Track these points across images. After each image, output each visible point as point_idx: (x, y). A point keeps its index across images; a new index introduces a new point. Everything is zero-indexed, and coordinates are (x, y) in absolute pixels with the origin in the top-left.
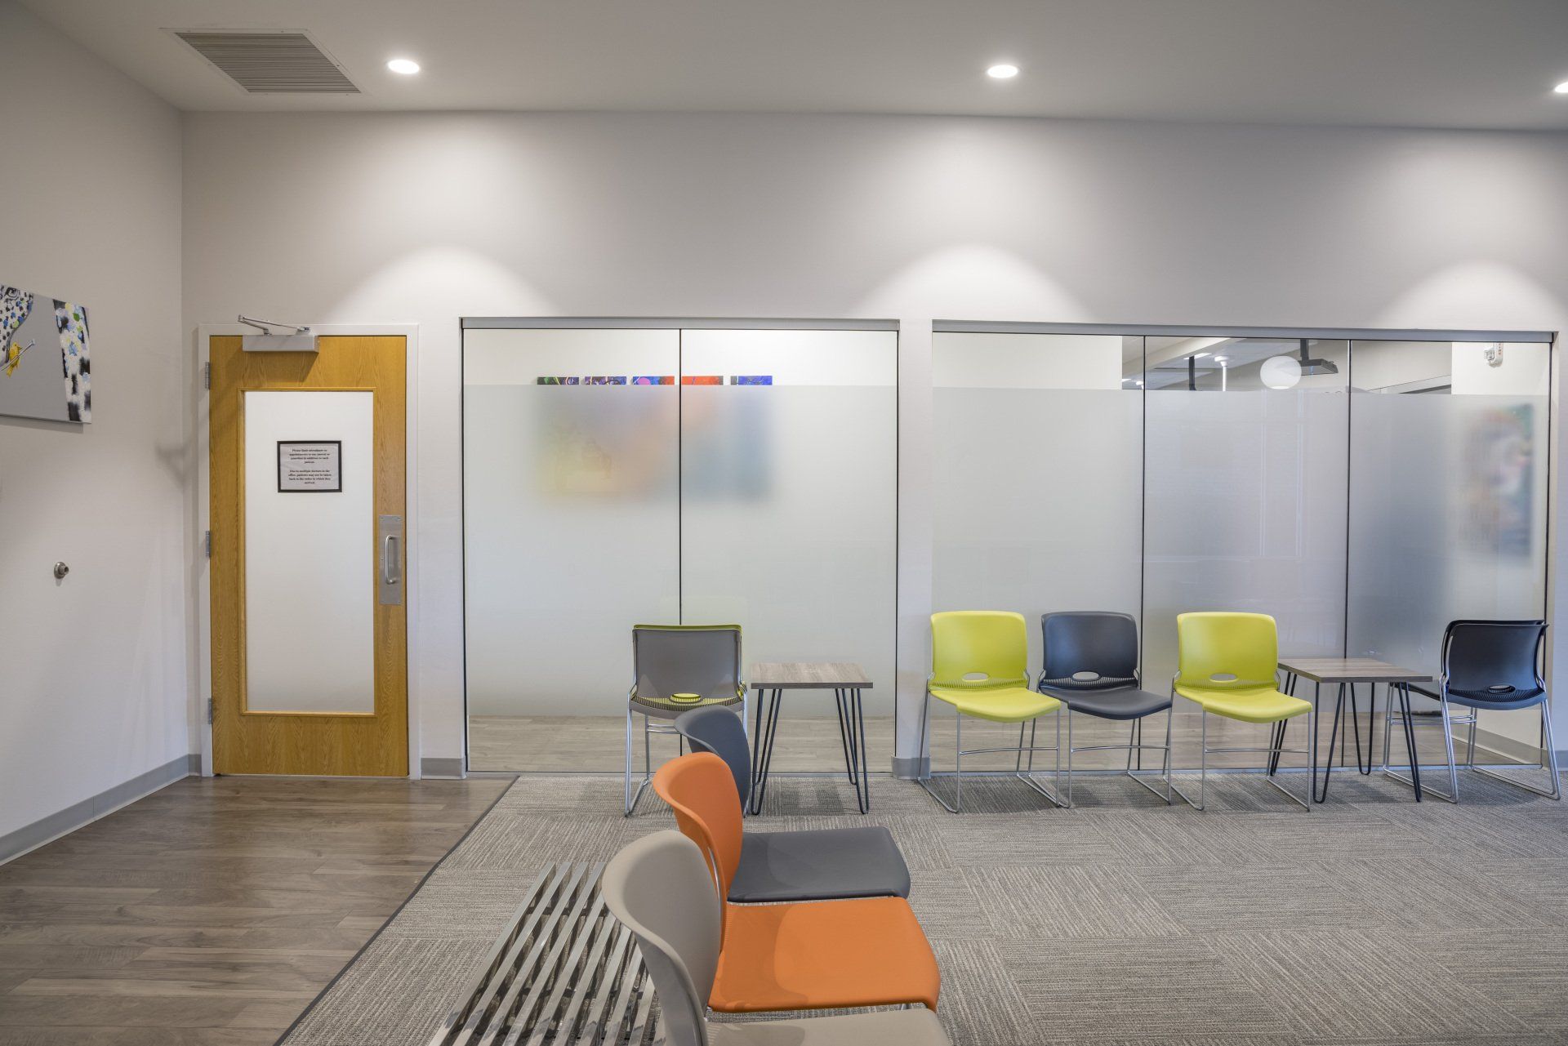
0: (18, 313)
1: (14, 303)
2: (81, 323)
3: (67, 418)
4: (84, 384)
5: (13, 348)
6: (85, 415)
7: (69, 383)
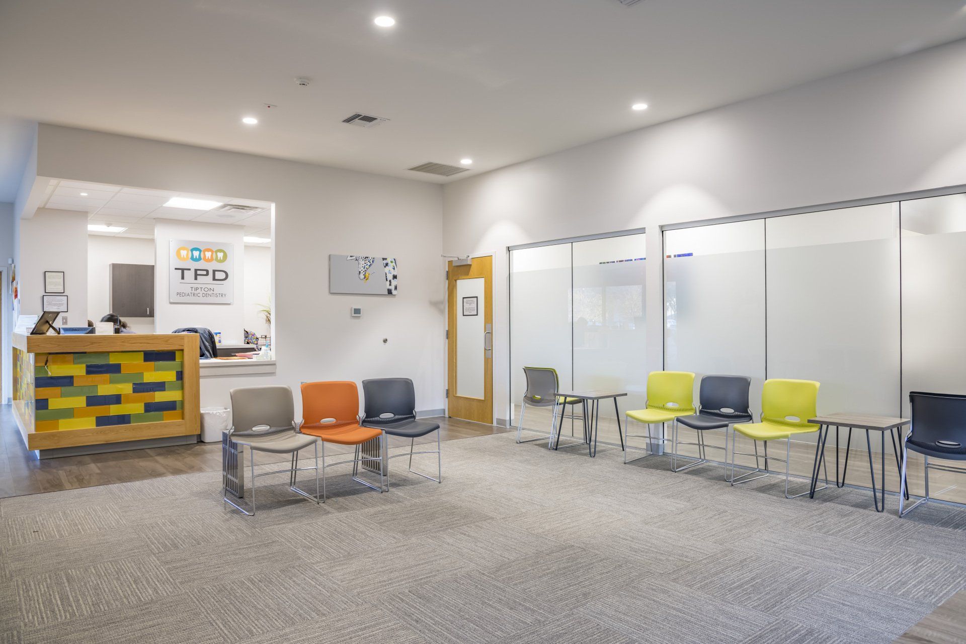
0: (369, 264)
1: (367, 261)
2: (394, 264)
3: (387, 294)
4: (394, 282)
5: (367, 275)
6: (394, 292)
7: (388, 283)
